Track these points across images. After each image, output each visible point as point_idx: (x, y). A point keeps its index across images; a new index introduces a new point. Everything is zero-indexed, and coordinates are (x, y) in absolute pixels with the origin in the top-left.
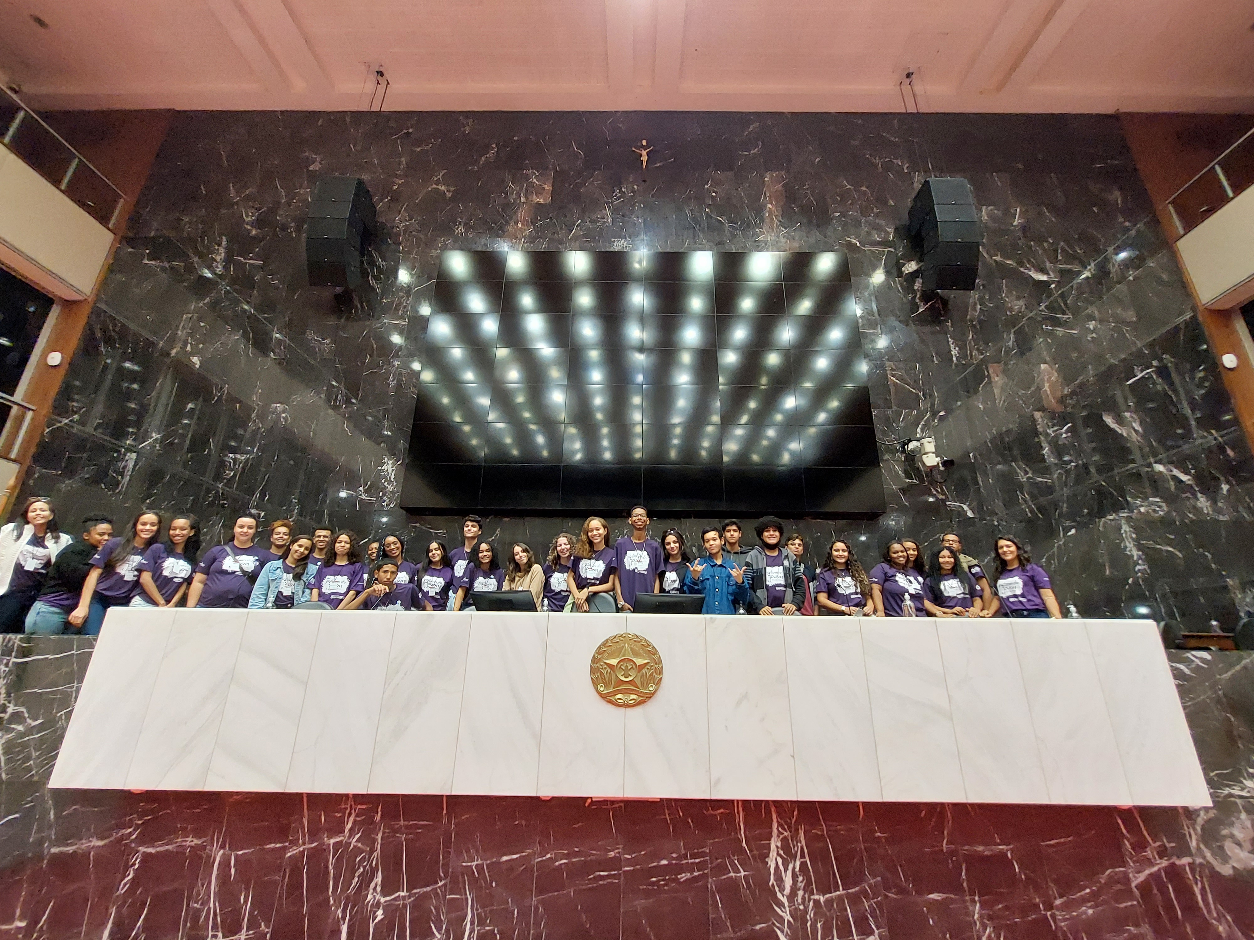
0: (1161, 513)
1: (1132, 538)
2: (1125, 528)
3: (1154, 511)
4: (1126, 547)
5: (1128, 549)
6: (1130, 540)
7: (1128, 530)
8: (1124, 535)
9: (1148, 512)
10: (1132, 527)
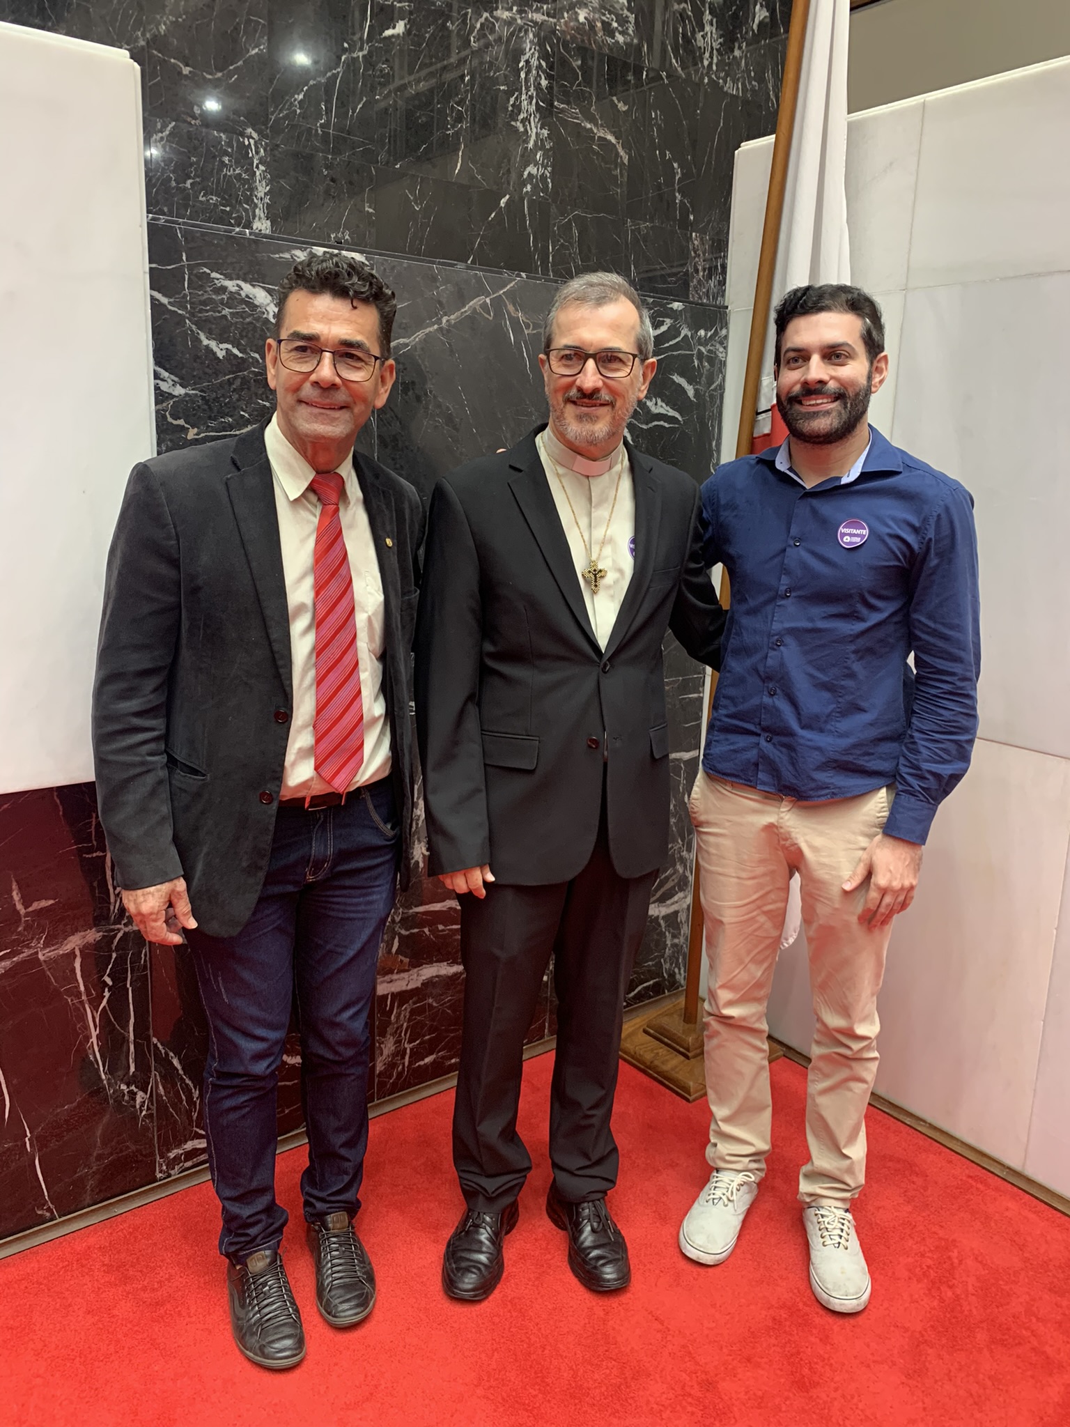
0: (620, 38)
1: (538, 87)
2: (530, 53)
3: (606, 26)
4: (517, 108)
5: (521, 116)
6: (532, 91)
7: (534, 62)
8: (523, 75)
9: (592, 27)
10: (544, 55)
